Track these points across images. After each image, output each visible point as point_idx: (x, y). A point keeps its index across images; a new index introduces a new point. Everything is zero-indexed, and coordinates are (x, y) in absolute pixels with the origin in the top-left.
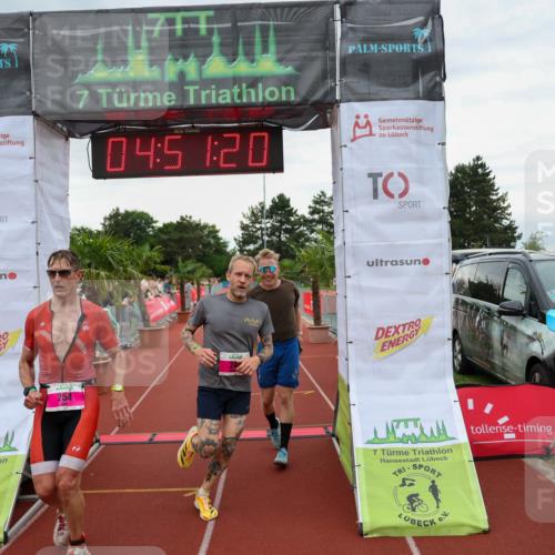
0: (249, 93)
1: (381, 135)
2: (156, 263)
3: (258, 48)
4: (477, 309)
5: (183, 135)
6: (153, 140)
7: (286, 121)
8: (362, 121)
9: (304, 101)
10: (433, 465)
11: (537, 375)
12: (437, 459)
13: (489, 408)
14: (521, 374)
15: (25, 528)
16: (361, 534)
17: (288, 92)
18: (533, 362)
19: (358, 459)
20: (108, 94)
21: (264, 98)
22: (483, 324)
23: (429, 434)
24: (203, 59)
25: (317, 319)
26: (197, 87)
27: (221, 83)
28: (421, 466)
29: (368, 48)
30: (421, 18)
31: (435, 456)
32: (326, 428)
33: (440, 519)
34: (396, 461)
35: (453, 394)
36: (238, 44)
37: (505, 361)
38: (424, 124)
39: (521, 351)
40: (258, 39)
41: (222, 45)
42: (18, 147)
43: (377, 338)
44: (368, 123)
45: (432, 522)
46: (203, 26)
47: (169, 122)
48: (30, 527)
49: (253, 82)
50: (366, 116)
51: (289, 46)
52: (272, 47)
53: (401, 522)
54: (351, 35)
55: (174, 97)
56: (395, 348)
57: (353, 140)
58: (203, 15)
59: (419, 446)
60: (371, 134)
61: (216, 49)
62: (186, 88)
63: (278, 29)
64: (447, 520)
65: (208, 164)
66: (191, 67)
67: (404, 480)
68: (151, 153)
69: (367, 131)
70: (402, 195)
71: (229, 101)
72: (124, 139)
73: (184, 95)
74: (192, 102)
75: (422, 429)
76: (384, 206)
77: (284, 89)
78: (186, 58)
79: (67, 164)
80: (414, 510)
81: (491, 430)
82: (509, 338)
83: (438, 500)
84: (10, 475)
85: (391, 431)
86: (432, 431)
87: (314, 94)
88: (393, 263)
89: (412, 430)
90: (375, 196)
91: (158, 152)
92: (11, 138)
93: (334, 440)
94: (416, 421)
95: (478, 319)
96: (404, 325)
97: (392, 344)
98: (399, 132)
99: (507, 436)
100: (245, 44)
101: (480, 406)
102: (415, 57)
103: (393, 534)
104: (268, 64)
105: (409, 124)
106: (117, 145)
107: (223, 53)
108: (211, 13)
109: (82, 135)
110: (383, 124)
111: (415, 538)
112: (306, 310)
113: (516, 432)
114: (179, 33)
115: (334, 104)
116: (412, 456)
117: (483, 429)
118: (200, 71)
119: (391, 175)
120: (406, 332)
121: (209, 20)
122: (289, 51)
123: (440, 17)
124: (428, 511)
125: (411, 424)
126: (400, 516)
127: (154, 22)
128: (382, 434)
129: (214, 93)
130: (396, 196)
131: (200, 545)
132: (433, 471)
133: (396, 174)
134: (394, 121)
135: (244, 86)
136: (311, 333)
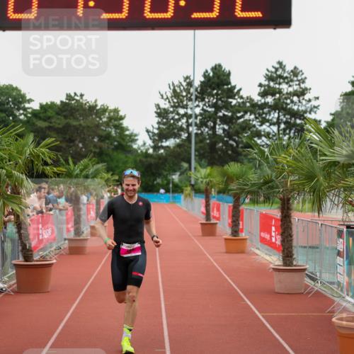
2: (46, 164)
25: (288, 256)
112: (263, 240)
136: (276, 275)
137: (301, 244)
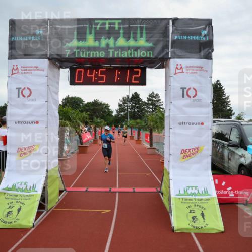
0: (134, 54)
1: (186, 72)
2: (87, 119)
3: (138, 35)
4: (219, 143)
5: (107, 69)
6: (94, 70)
7: (148, 65)
8: (179, 67)
9: (156, 58)
10: (202, 205)
11: (243, 171)
12: (204, 203)
13: (224, 184)
14: (236, 171)
15: (40, 222)
16: (173, 231)
17: (150, 53)
18: (241, 166)
19: (173, 201)
20: (78, 52)
21: (140, 56)
22: (221, 150)
23: (201, 193)
24: (116, 39)
25: (151, 145)
26: (113, 50)
27: (123, 49)
28: (197, 205)
29: (183, 37)
30: (204, 26)
31: (203, 201)
32: (156, 189)
33: (205, 226)
34: (188, 203)
35: (211, 177)
36: (130, 34)
37: (230, 165)
38: (204, 68)
39: (236, 161)
40: (138, 32)
41: (124, 33)
42: (41, 71)
43: (181, 154)
44: (181, 67)
45: (202, 227)
46: (117, 26)
47: (101, 64)
48: (42, 222)
49: (136, 49)
50: (181, 65)
51: (151, 35)
52: (144, 35)
53: (189, 227)
54: (176, 32)
55: (104, 54)
56: (189, 158)
57: (175, 74)
58: (117, 22)
59: (197, 197)
60: (182, 72)
61: (122, 35)
62: (109, 50)
63: (146, 28)
64: (207, 227)
65: (116, 81)
66: (111, 42)
67: (191, 210)
68: (93, 76)
69: (181, 70)
70: (194, 97)
71: (126, 56)
72: (83, 70)
73: (108, 53)
74: (111, 56)
75: (198, 191)
76: (187, 101)
77: (148, 53)
78: (109, 38)
79: (59, 79)
80: (194, 222)
81: (224, 192)
82: (231, 156)
83: (204, 219)
84: (35, 202)
85: (185, 191)
86: (202, 192)
87: (160, 55)
88: (190, 124)
89: (194, 191)
90: (183, 97)
91: (96, 75)
92: (39, 68)
93: (160, 194)
94: (196, 187)
95: (219, 147)
96: (193, 149)
97: (187, 156)
98: (194, 71)
99: (230, 195)
100: (133, 33)
101: (220, 182)
102: (201, 42)
103: (186, 231)
104: (142, 42)
105: (198, 69)
106: (80, 72)
107: (124, 37)
108: (120, 21)
109: (66, 67)
110: (188, 68)
111: (195, 234)
112: (146, 140)
113: (234, 193)
114: (107, 28)
115: (168, 59)
116: (194, 201)
117: (221, 192)
118: (115, 44)
119: (190, 89)
120: (193, 152)
121: (119, 24)
122: (151, 37)
123: (212, 26)
124: (200, 223)
125: (194, 188)
126: (189, 224)
127: (97, 24)
128: (182, 192)
129: (120, 53)
130: (192, 97)
131: (109, 232)
132: (202, 207)
133: (192, 89)
134: (192, 67)
135: (132, 50)
136: (148, 150)
137: (155, 141)
